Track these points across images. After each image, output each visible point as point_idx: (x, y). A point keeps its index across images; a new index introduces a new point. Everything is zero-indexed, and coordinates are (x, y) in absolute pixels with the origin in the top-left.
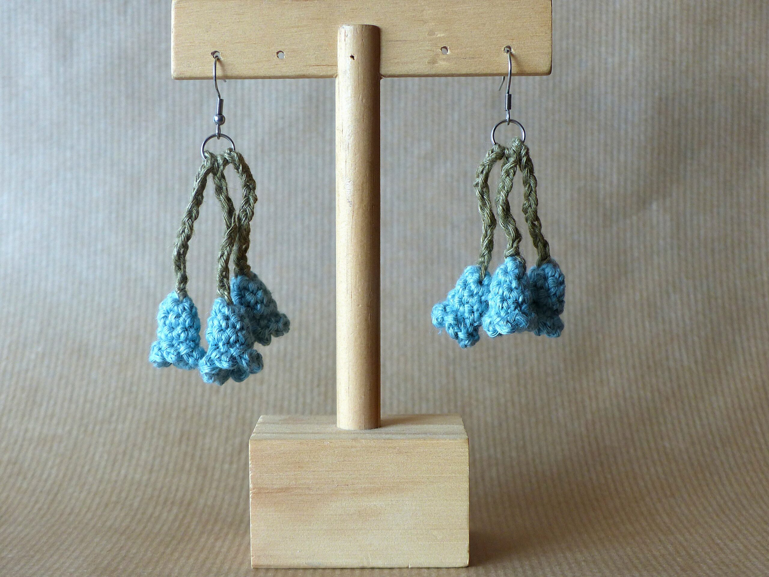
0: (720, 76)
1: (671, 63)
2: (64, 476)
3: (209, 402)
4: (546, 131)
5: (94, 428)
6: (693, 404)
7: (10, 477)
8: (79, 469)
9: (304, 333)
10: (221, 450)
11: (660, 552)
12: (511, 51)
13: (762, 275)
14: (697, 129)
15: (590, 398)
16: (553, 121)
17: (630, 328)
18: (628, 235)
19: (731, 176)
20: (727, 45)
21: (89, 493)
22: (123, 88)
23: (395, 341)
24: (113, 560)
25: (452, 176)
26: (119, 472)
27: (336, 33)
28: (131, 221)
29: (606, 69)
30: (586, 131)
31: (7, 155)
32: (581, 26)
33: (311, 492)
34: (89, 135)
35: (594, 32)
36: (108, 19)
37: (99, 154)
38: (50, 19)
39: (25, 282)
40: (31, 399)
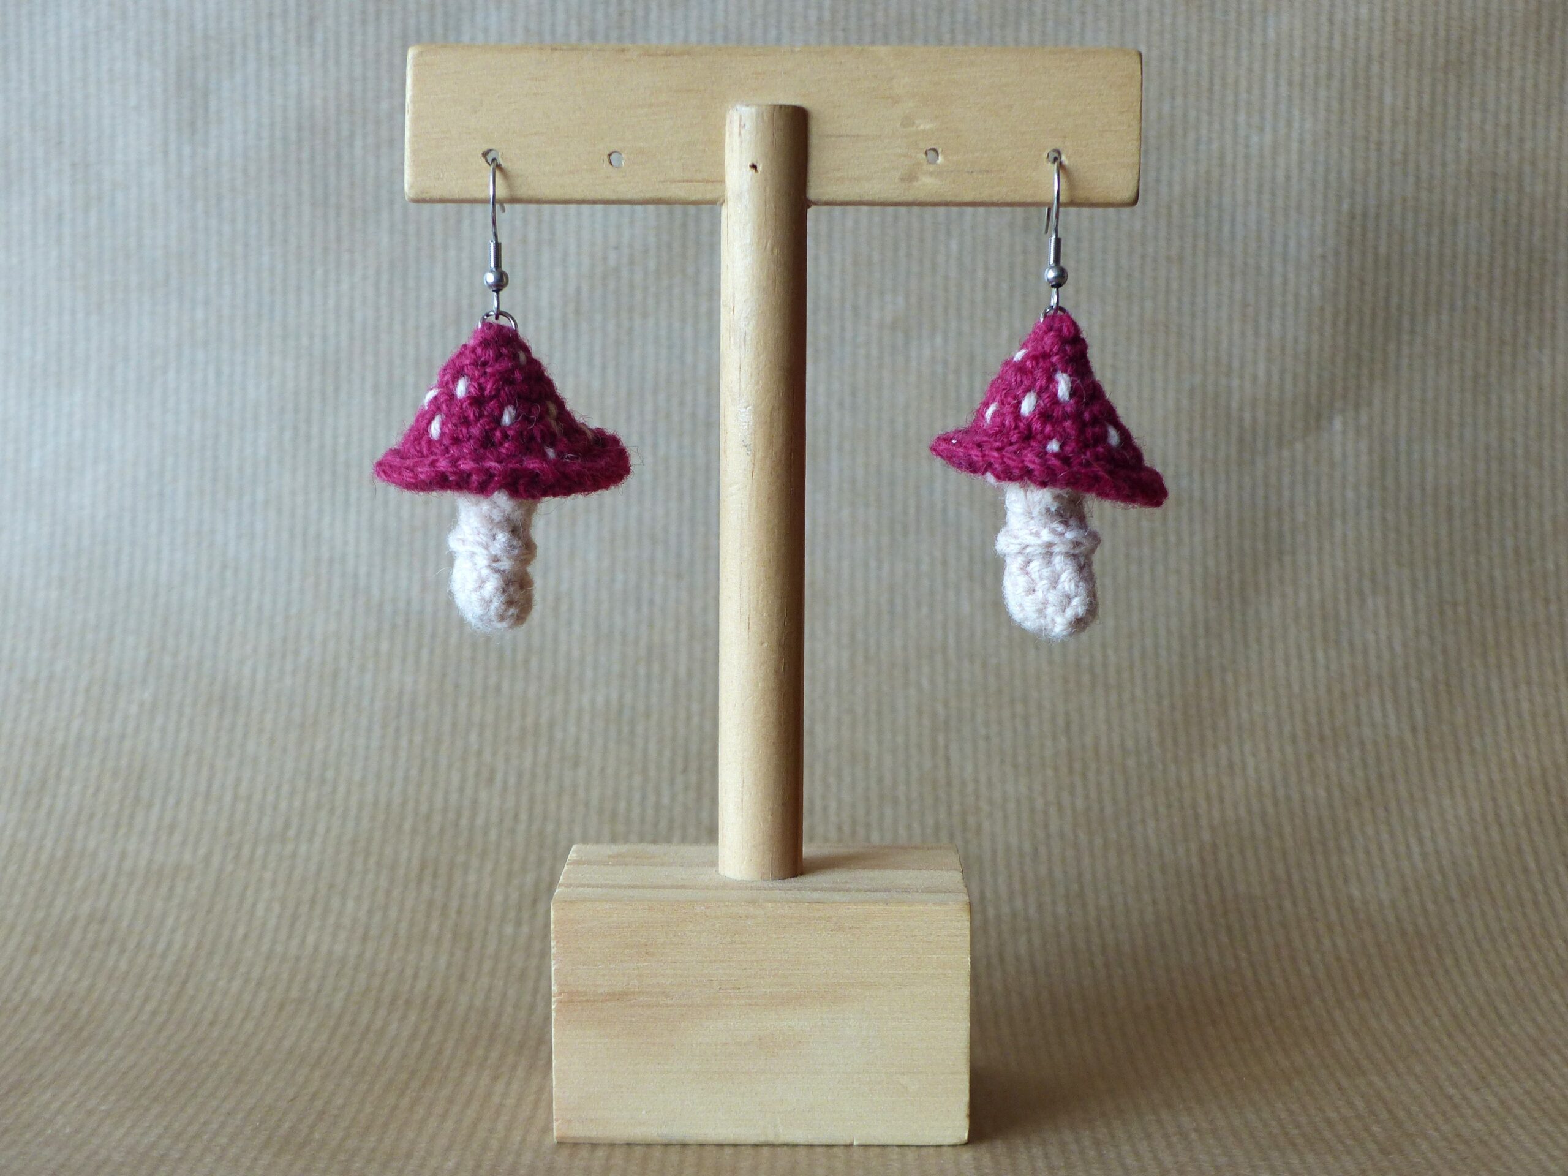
0: (1469, 173)
1: (1373, 146)
2: (199, 947)
3: (475, 802)
4: (1129, 276)
5: (253, 852)
6: (1407, 811)
7: (94, 947)
8: (226, 932)
9: (656, 668)
10: (499, 898)
11: (1339, 1113)
12: (1061, 158)
13: (1544, 559)
14: (1422, 275)
15: (1209, 799)
16: (1143, 257)
17: (1287, 662)
18: (1286, 479)
19: (1488, 366)
20: (1484, 110)
21: (246, 981)
22: (306, 188)
23: (832, 685)
24: (300, 1121)
25: (945, 363)
26: (303, 942)
27: (724, 119)
28: (322, 447)
29: (1247, 156)
30: (1206, 276)
31: (80, 315)
32: (1199, 74)
33: (669, 1002)
34: (239, 277)
35: (1224, 85)
36: (278, 52)
37: (259, 315)
38: (165, 52)
39: (117, 563)
40: (132, 794)
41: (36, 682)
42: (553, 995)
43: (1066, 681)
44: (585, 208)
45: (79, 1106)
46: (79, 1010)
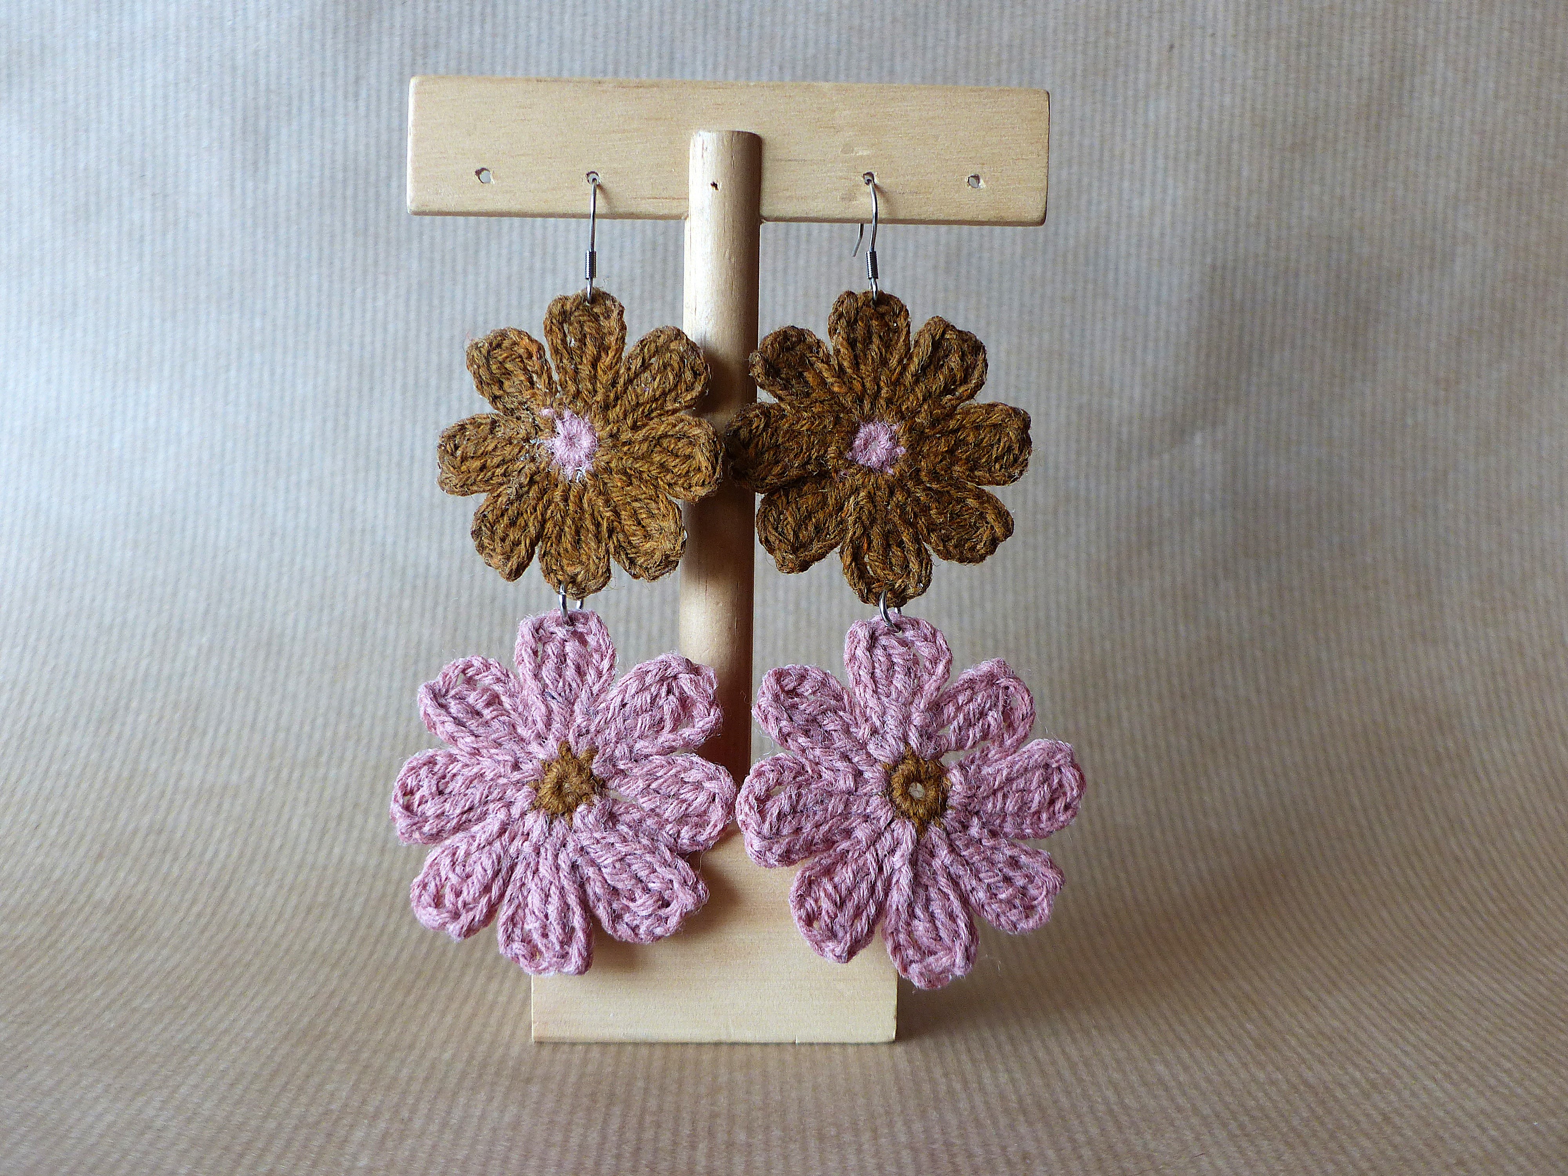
0: (1309, 235)
1: (1232, 211)
2: (241, 855)
4: (1031, 312)
5: (290, 775)
6: (1254, 759)
7: (151, 855)
8: (265, 843)
9: (633, 626)
12: (980, 184)
14: (1269, 318)
15: (1091, 744)
16: (1043, 296)
17: (1154, 633)
18: (1156, 483)
19: (1321, 394)
20: (1323, 185)
21: (280, 887)
22: (349, 219)
23: (780, 643)
24: (318, 1015)
26: (330, 853)
27: (688, 143)
28: (358, 436)
29: (1130, 216)
30: (1094, 314)
31: (157, 321)
32: (1092, 146)
34: (292, 293)
35: (1112, 157)
36: (328, 105)
37: (308, 325)
38: (233, 102)
39: (183, 530)
40: (189, 723)
41: (111, 628)
43: (973, 644)
45: (125, 1004)
46: (134, 911)
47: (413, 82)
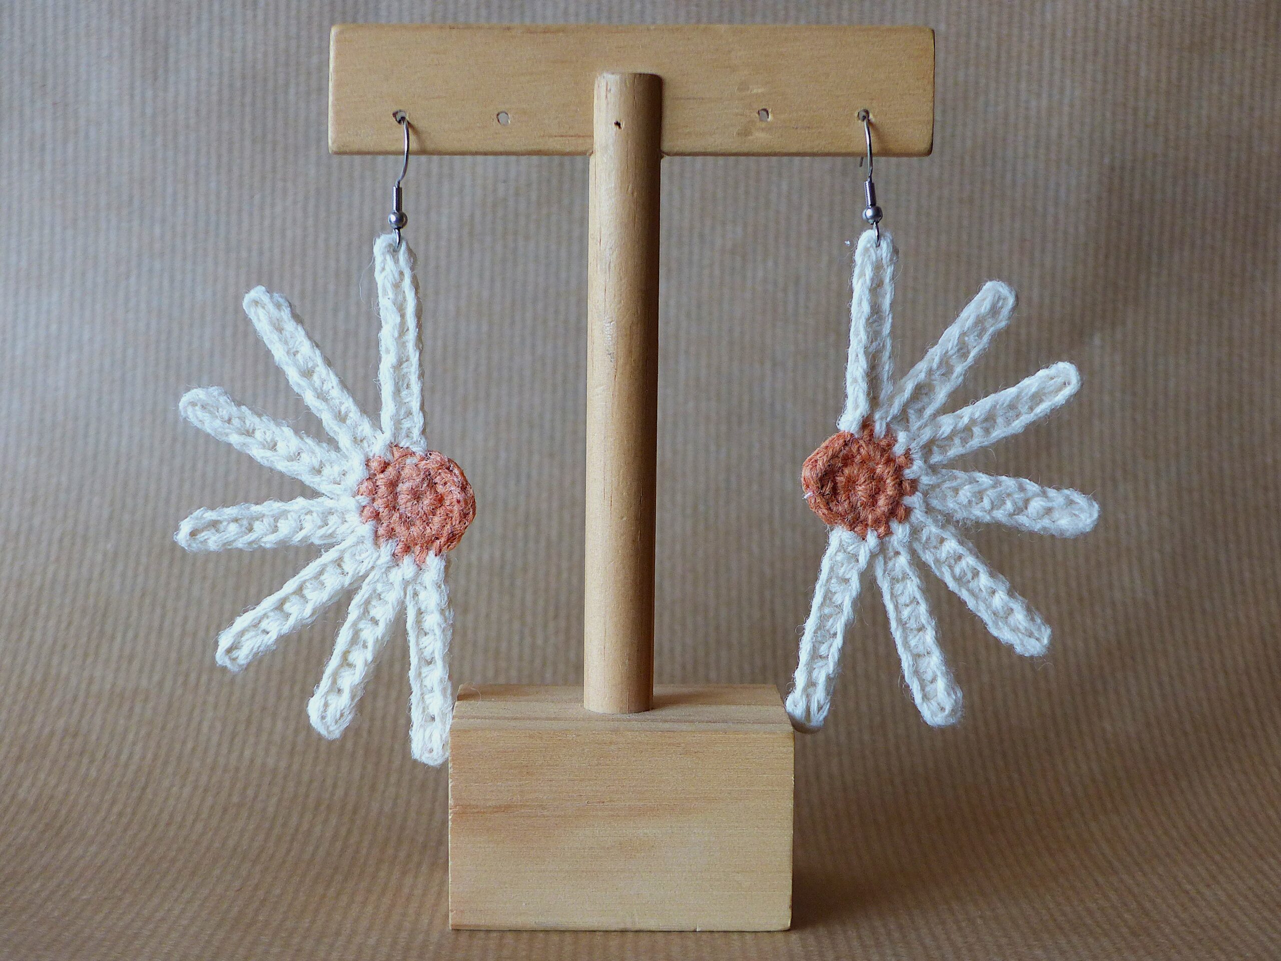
0: (1208, 135)
1: (1130, 111)
2: (155, 757)
4: (928, 214)
6: (1150, 660)
7: (69, 757)
8: (178, 746)
9: (532, 530)
11: (1097, 904)
12: (869, 117)
13: (1264, 454)
14: (1168, 219)
16: (940, 198)
19: (1221, 294)
20: (1222, 84)
21: (195, 788)
22: (248, 126)
23: (678, 547)
24: (246, 906)
25: (775, 283)
26: (241, 755)
27: (593, 85)
29: (1027, 117)
30: (991, 216)
31: (58, 229)
32: (989, 48)
33: (546, 813)
34: (191, 200)
35: (1009, 58)
36: (227, 13)
37: (207, 232)
38: (133, 12)
39: (86, 436)
40: (97, 628)
41: (18, 534)
42: (449, 807)
44: (480, 158)
45: (64, 895)
46: (58, 811)
47: (334, 31)
